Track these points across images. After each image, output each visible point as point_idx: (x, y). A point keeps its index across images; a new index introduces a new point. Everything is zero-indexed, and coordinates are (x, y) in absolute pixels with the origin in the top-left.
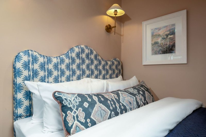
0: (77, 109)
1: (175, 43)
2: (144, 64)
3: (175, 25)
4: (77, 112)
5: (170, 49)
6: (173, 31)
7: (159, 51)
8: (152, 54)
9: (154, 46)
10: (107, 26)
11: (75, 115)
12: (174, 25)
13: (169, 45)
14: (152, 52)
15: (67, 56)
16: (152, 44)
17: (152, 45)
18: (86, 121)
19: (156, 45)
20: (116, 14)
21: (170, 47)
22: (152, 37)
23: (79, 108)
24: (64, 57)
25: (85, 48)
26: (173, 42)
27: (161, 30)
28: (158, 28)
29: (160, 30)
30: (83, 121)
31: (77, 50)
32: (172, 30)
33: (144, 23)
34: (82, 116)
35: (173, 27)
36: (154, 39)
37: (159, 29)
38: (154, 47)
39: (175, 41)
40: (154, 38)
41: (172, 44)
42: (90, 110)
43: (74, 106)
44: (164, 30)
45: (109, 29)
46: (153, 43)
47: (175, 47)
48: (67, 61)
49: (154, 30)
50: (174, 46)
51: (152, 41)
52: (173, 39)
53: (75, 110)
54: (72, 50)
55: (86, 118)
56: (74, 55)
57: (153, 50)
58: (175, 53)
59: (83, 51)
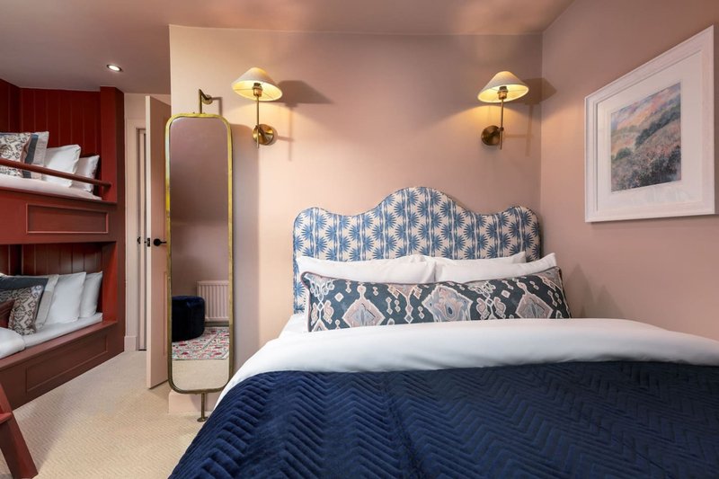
0: (324, 302)
1: (679, 147)
2: (590, 218)
3: (680, 88)
4: (323, 307)
5: (664, 170)
6: (672, 109)
7: (633, 177)
8: (613, 190)
9: (618, 162)
10: (485, 132)
11: (320, 311)
12: (677, 87)
13: (662, 156)
14: (612, 183)
15: (377, 211)
16: (612, 157)
17: (614, 161)
18: (333, 323)
19: (624, 160)
20: (503, 98)
21: (664, 161)
22: (612, 136)
23: (328, 301)
24: (371, 214)
25: (417, 192)
26: (675, 145)
27: (638, 112)
28: (630, 107)
29: (635, 110)
30: (329, 321)
31: (398, 198)
32: (671, 106)
33: (592, 99)
34: (329, 312)
35: (673, 96)
36: (618, 143)
37: (633, 109)
38: (618, 166)
39: (679, 139)
40: (619, 138)
41: (669, 151)
42: (344, 306)
43: (321, 297)
44: (646, 110)
45: (492, 136)
46: (615, 155)
47: (679, 161)
48: (376, 221)
49: (616, 115)
50: (676, 157)
51: (612, 149)
52: (672, 136)
53: (321, 302)
54: (389, 199)
55: (334, 318)
56: (391, 209)
57: (614, 175)
58: (680, 179)
59: (412, 199)
